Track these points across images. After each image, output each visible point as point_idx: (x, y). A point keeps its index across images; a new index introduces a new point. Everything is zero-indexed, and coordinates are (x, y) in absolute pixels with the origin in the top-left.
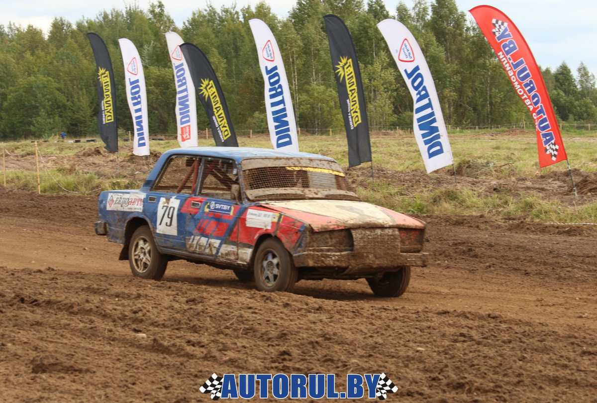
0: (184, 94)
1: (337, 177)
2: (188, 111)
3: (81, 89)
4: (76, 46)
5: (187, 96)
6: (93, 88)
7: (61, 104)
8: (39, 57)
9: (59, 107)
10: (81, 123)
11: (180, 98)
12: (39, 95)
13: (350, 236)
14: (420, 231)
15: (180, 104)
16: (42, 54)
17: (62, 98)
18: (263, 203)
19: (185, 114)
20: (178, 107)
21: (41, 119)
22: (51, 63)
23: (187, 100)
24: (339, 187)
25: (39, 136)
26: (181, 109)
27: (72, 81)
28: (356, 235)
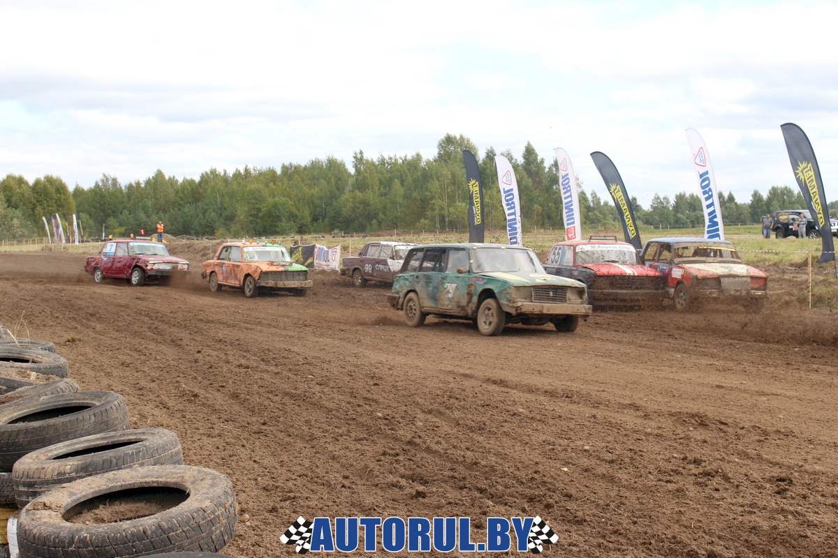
0: (569, 199)
1: (732, 252)
2: (573, 214)
3: (304, 205)
4: (299, 179)
5: (571, 201)
6: (311, 205)
7: (294, 215)
8: (278, 186)
9: (293, 216)
10: (304, 225)
11: (566, 203)
12: (281, 209)
13: (720, 282)
14: (765, 279)
15: (566, 208)
16: (280, 184)
17: (295, 211)
18: (680, 265)
19: (571, 217)
20: (565, 211)
21: (284, 224)
22: (285, 190)
23: (572, 205)
24: (733, 257)
25: (282, 234)
26: (566, 213)
27: (298, 201)
28: (724, 281)
